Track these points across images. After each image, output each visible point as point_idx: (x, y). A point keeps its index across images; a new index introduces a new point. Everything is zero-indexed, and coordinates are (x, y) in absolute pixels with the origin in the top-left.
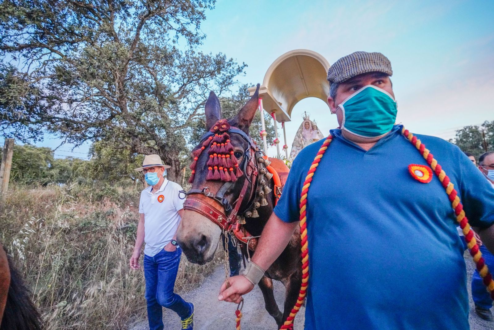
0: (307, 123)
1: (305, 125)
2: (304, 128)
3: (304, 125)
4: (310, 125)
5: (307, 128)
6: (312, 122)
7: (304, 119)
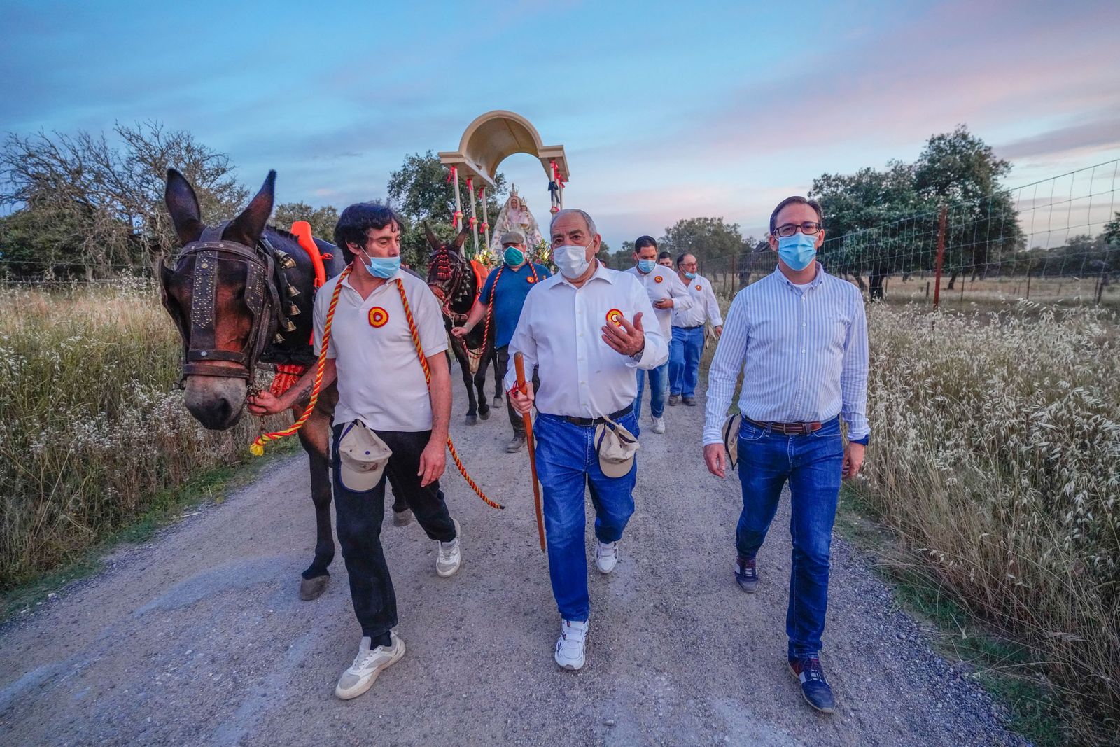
0: (514, 201)
1: (512, 202)
2: (510, 206)
4: (518, 203)
5: (514, 207)
6: (520, 200)
7: (512, 196)
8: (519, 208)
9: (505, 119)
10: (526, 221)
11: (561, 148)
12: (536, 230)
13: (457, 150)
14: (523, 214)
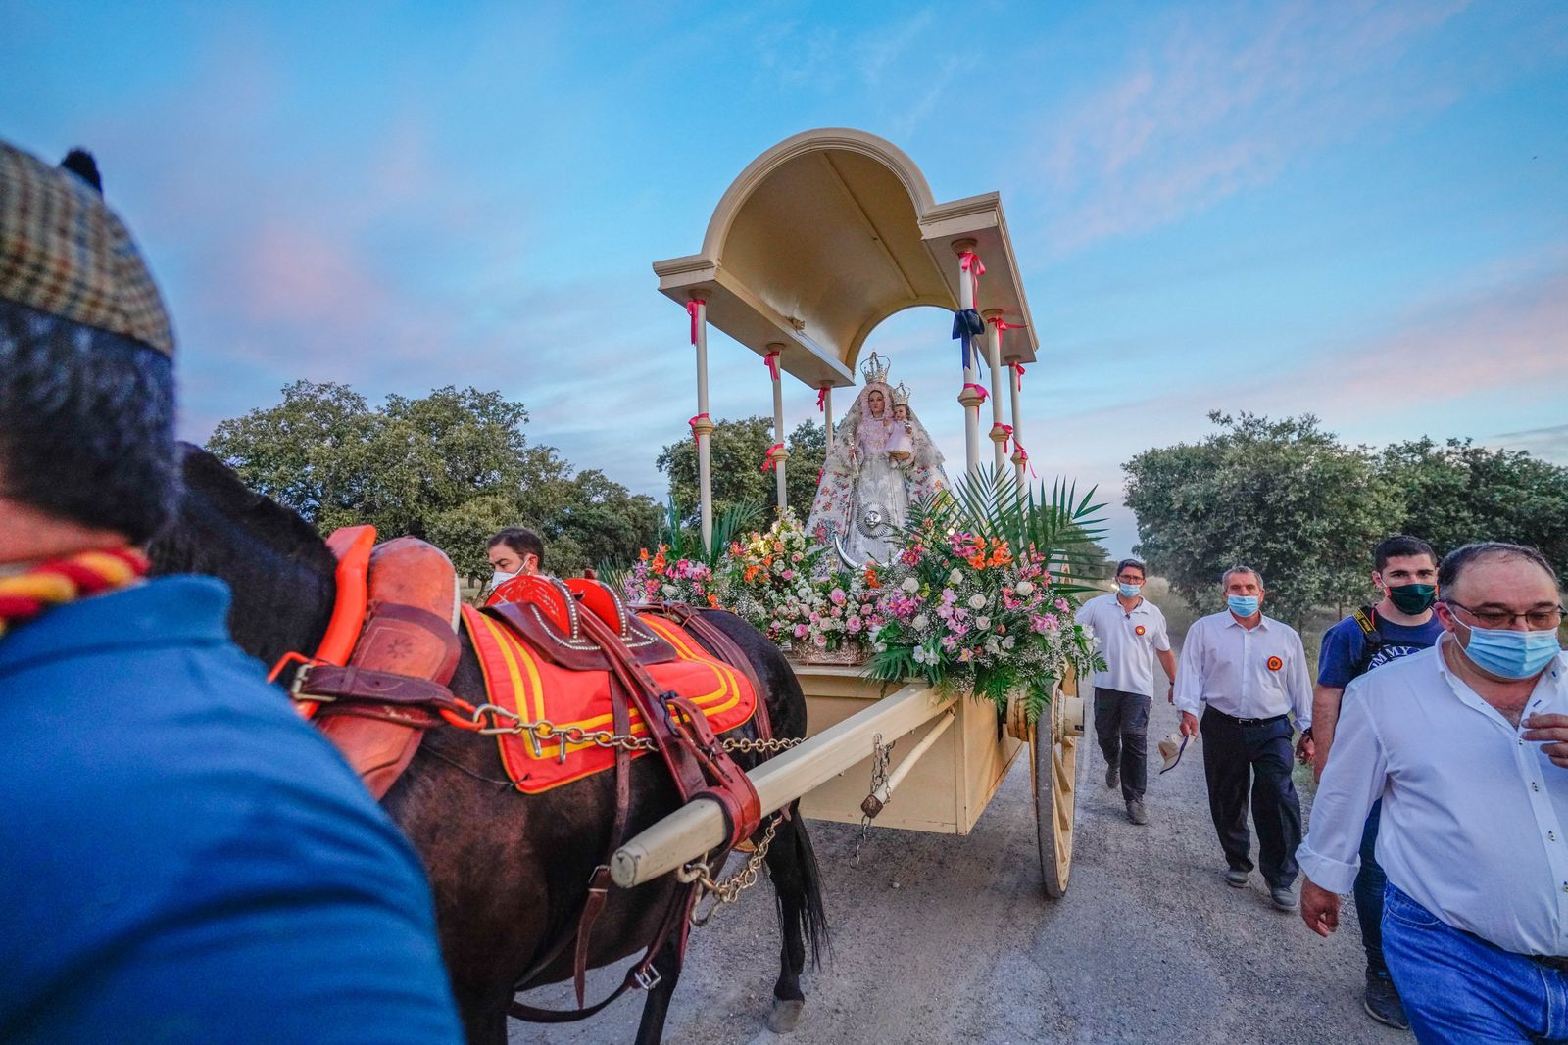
0: (876, 396)
1: (871, 400)
2: (866, 410)
3: (865, 401)
4: (887, 399)
5: (876, 412)
6: (892, 392)
7: (870, 381)
8: (888, 413)
9: (827, 153)
10: (904, 445)
11: (991, 204)
12: (933, 470)
13: (698, 251)
14: (899, 426)
